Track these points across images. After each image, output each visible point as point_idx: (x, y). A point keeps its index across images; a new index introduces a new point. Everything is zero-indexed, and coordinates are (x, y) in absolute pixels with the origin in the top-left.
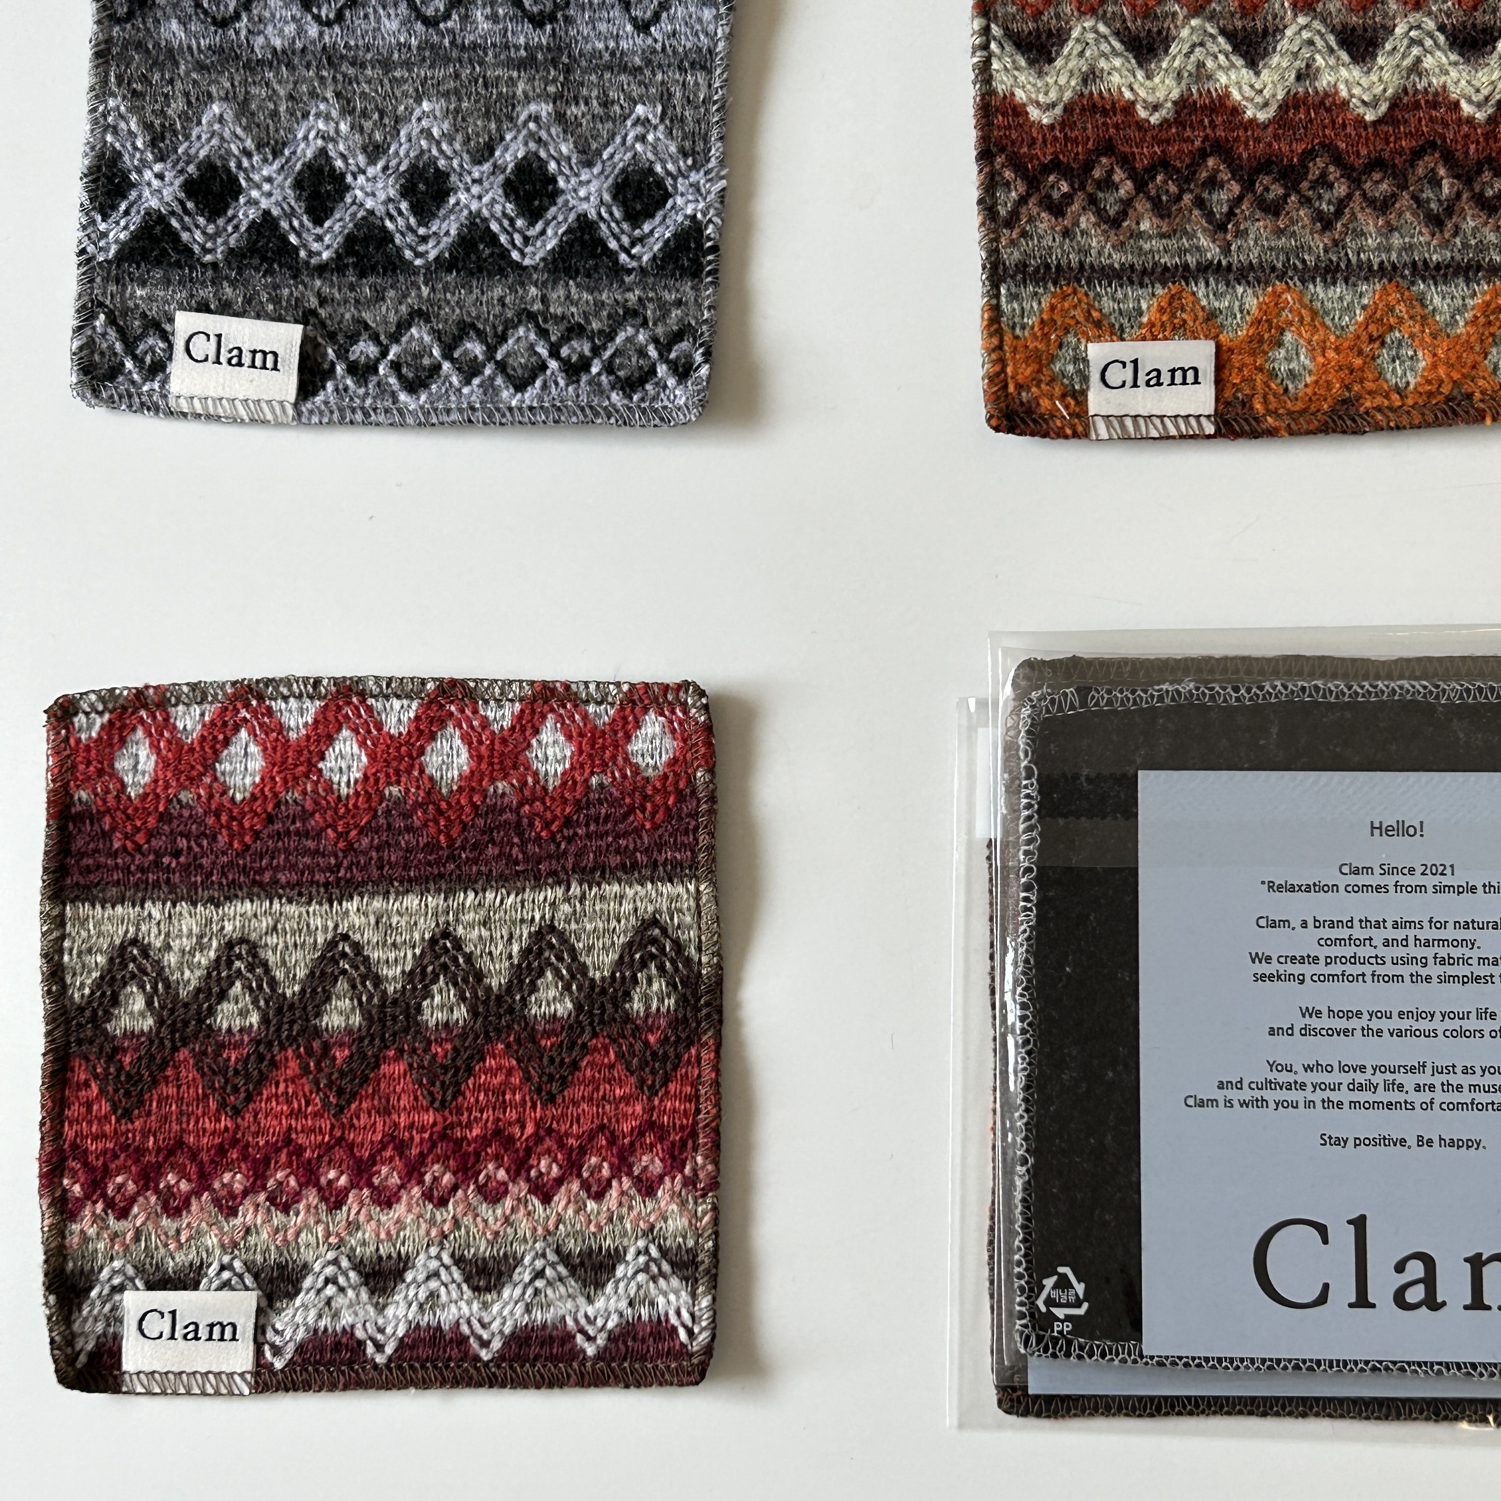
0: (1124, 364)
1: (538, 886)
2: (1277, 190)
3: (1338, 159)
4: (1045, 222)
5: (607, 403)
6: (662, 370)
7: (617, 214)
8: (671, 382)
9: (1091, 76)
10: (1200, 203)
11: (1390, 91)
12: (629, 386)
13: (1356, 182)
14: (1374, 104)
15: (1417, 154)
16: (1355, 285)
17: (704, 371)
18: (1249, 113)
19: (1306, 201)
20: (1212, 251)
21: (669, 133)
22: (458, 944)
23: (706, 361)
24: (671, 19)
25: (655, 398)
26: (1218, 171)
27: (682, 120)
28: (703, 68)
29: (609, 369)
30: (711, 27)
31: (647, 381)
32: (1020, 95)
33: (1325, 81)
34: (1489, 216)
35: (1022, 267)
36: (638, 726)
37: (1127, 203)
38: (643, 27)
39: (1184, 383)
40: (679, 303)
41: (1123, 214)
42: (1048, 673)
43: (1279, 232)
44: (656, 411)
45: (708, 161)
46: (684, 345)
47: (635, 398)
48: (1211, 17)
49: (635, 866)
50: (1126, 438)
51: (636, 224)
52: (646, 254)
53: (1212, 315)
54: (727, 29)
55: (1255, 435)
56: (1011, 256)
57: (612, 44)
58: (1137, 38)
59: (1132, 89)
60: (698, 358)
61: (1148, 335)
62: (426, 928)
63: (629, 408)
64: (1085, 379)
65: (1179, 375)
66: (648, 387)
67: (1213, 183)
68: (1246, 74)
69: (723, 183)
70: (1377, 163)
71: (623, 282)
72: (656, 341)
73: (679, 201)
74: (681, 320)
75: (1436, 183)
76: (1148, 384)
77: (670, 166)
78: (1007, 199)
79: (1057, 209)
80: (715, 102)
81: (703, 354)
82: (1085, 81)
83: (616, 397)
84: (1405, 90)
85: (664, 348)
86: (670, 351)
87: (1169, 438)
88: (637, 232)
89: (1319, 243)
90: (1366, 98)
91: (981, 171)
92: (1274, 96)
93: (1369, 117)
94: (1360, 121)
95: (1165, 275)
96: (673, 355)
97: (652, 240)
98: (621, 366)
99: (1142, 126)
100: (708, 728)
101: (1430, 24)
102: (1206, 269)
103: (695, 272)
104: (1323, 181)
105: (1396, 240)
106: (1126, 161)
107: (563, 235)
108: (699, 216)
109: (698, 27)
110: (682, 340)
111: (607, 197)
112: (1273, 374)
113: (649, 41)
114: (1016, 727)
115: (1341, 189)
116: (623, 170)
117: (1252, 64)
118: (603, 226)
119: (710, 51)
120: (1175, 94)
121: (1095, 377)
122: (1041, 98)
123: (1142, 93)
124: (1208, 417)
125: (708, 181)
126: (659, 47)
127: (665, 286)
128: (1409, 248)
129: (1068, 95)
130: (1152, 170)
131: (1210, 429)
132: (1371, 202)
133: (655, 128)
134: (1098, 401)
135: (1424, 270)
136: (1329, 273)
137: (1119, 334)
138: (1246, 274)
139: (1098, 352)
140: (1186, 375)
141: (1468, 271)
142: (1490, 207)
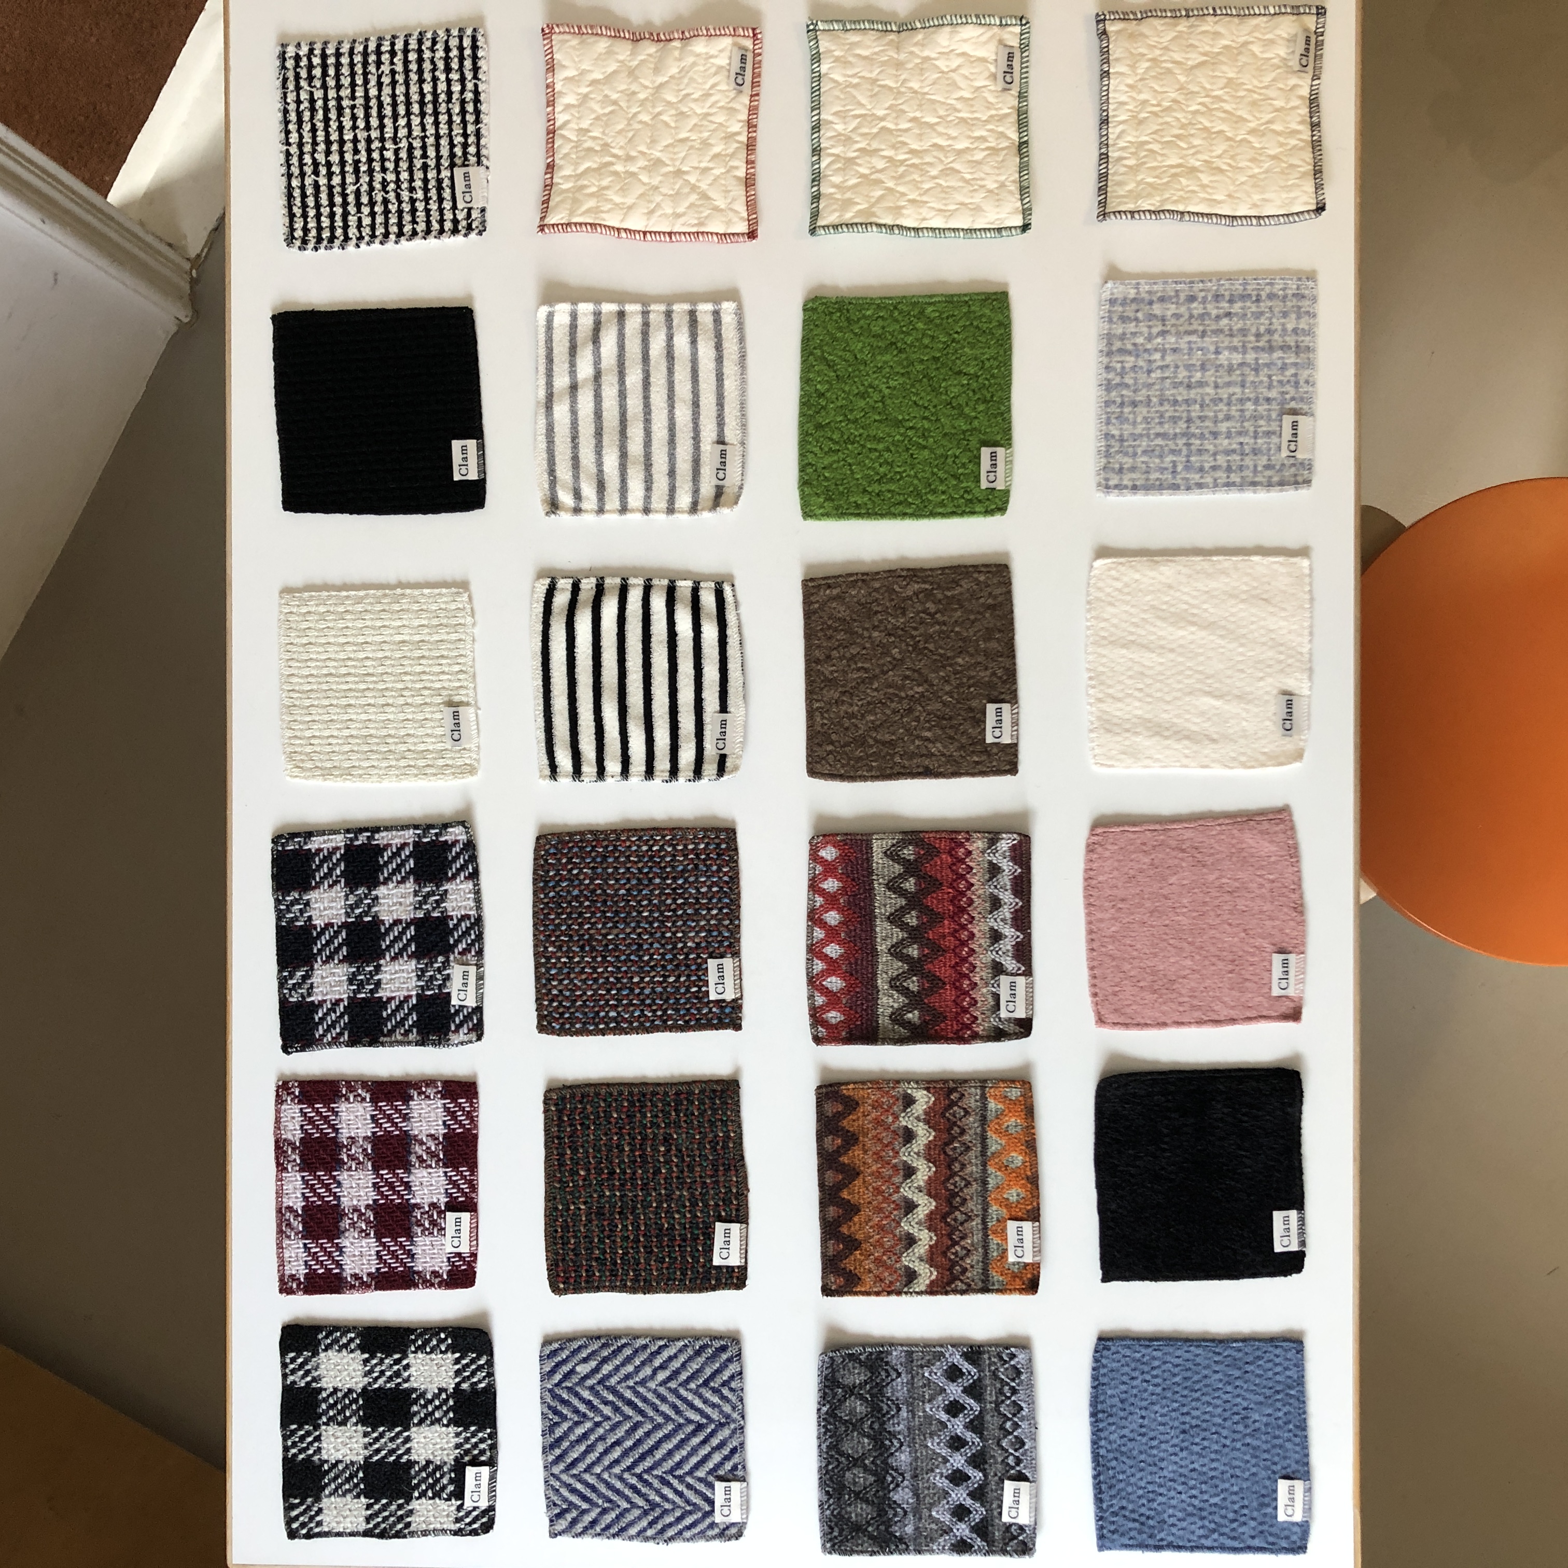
0: (1016, 1250)
2: (958, 1199)
3: (948, 1180)
4: (969, 1274)
9: (921, 1259)
10: (962, 1224)
11: (925, 1162)
13: (956, 1174)
14: (930, 1168)
15: (945, 1153)
16: (989, 1175)
18: (933, 1208)
19: (961, 1189)
20: (978, 1220)
26: (952, 1218)
32: (927, 1282)
33: (922, 1183)
34: (966, 1132)
35: (983, 1282)
37: (962, 1248)
39: (1022, 1231)
41: (966, 1249)
43: (972, 1198)
48: (901, 1219)
50: (1040, 1251)
53: (998, 1220)
55: (1039, 1209)
56: (980, 1285)
58: (908, 1243)
59: (925, 1246)
61: (1006, 1242)
64: (1018, 1263)
65: (1019, 1233)
67: (955, 1220)
68: (919, 1208)
70: (949, 1167)
75: (955, 1148)
76: (1022, 1243)
78: (961, 1286)
79: (964, 1270)
82: (923, 1261)
84: (925, 1158)
87: (1040, 1237)
89: (975, 1186)
90: (928, 1170)
91: (951, 1295)
92: (927, 1200)
93: (934, 1169)
94: (935, 1172)
95: (985, 1236)
99: (937, 1243)
101: (903, 1149)
102: (984, 1222)
104: (955, 1184)
105: (974, 1161)
106: (949, 1248)
108: (959, 1353)
112: (1018, 1202)
115: (957, 1179)
117: (917, 1206)
120: (927, 1232)
121: (1020, 1260)
122: (928, 1275)
123: (926, 1242)
124: (1033, 1224)
128: (976, 1157)
129: (927, 1267)
130: (951, 1239)
131: (1037, 1223)
132: (962, 1169)
134: (1028, 1259)
135: (983, 1153)
136: (984, 1183)
137: (1005, 1251)
138: (985, 1210)
139: (1012, 1258)
140: (1019, 1231)
141: (984, 1139)
142: (963, 1132)
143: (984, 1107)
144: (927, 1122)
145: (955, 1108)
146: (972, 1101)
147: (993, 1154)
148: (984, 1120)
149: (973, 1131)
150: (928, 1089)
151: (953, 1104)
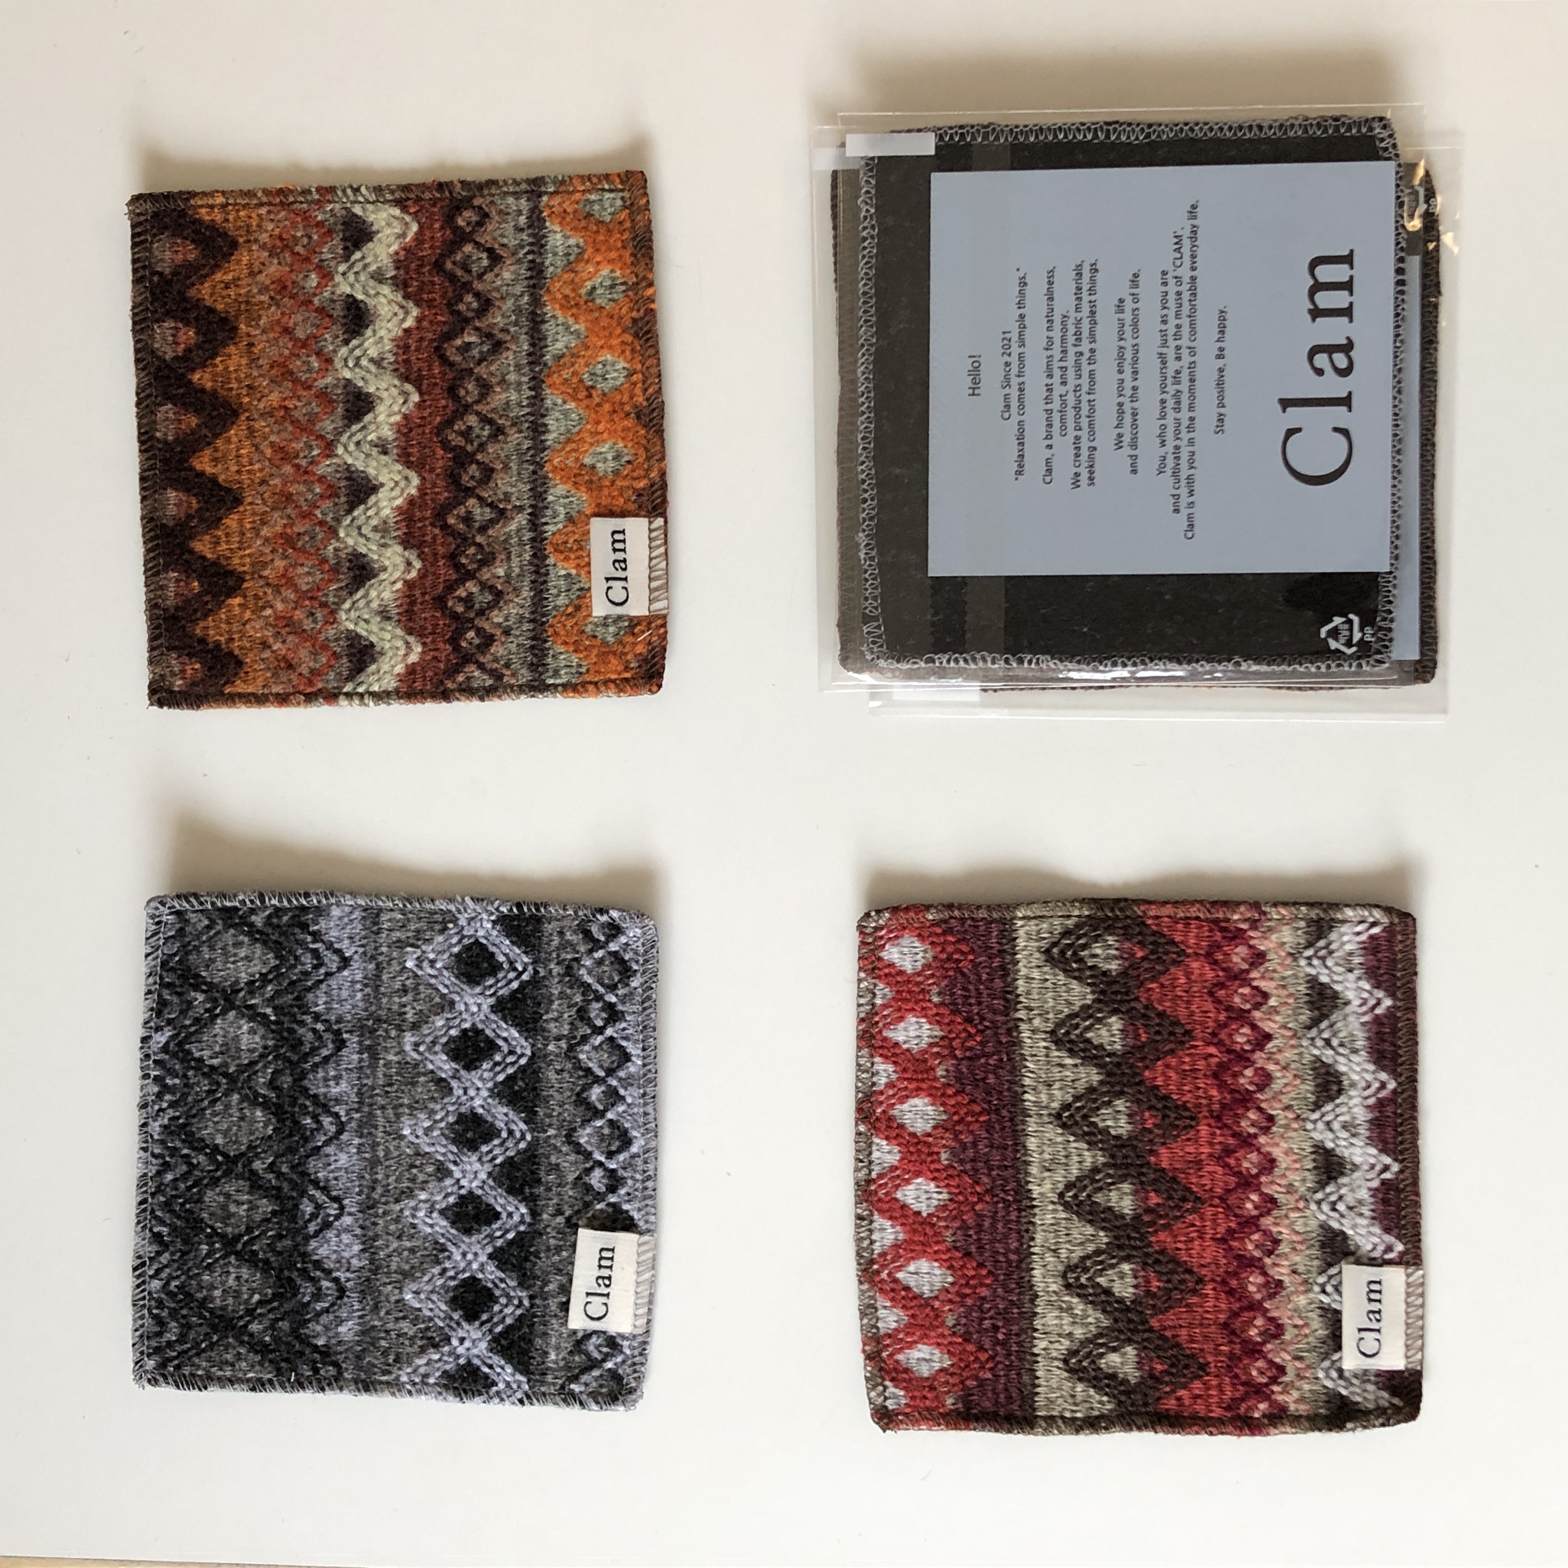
0: (609, 588)
1: (1018, 1043)
2: (473, 469)
3: (449, 423)
4: (497, 649)
5: (640, 990)
6: (613, 947)
7: (491, 981)
8: (623, 939)
9: (384, 614)
10: (483, 529)
11: (397, 382)
12: (626, 972)
13: (467, 408)
14: (406, 394)
15: (444, 359)
16: (547, 409)
17: (615, 914)
18: (414, 491)
19: (482, 447)
20: (521, 519)
21: (428, 941)
22: (1066, 1107)
23: (607, 912)
24: (340, 940)
25: (636, 953)
26: (458, 516)
27: (418, 931)
28: (378, 915)
29: (612, 988)
30: (347, 909)
31: (623, 959)
32: (400, 669)
33: (388, 433)
34: (494, 305)
35: (533, 667)
36: (891, 965)
37: (484, 586)
38: (345, 962)
39: (624, 541)
40: (561, 933)
41: (492, 588)
42: (850, 646)
43: (506, 467)
44: (646, 952)
45: (450, 911)
46: (594, 929)
47: (635, 967)
48: (338, 520)
49: (1003, 967)
50: (666, 587)
51: (500, 966)
52: (523, 959)
53: (570, 519)
54: (348, 897)
55: (664, 486)
56: (525, 675)
57: (358, 986)
58: (355, 578)
59: (394, 582)
60: (604, 918)
61: (586, 569)
62: (1053, 1132)
63: (644, 972)
64: (620, 618)
65: (618, 546)
66: (627, 957)
67: (468, 519)
68: (383, 494)
69: (467, 899)
70: (452, 391)
71: (544, 977)
72: (591, 951)
73: (481, 933)
74: (575, 932)
75: (468, 346)
76: (625, 569)
77: (454, 940)
78: (480, 678)
79: (488, 640)
80: (405, 906)
81: (602, 915)
82: (389, 618)
83: (635, 983)
84: (396, 370)
85: (596, 945)
86: (598, 941)
87: (666, 553)
88: (506, 966)
89: (514, 437)
90: (401, 401)
91: (458, 699)
92: (399, 472)
93: (416, 398)
94: (419, 406)
95: (539, 556)
96: (602, 938)
97: (511, 954)
98: (611, 978)
99: (423, 575)
100: (895, 910)
101: (344, 351)
102: (535, 524)
103: (537, 920)
104: (467, 434)
105: (512, 377)
106: (451, 587)
107: (506, 1022)
108: (493, 918)
109: (346, 920)
110: (590, 931)
111: (478, 990)
112: (616, 473)
113: (356, 957)
114: (893, 671)
115: (472, 420)
116: (457, 977)
117: (375, 489)
118: (500, 993)
119: (365, 910)
120: (399, 549)
121: (619, 610)
122: (402, 652)
123: (397, 574)
124: (650, 523)
125: (465, 911)
126: (361, 950)
127: (548, 944)
128: (518, 367)
129: (399, 632)
130: (458, 567)
131: (660, 521)
132: (482, 397)
133: (424, 952)
134: (638, 608)
135: (536, 356)
136: (537, 429)
137: (585, 591)
138: (538, 493)
139: (600, 608)
140: (618, 540)
141: (536, 322)
142: (486, 304)
143: (539, 244)
144: (400, 284)
145: (468, 248)
146: (509, 227)
147: (559, 357)
148: (537, 272)
149: (510, 303)
150: (400, 203)
151: (461, 238)
